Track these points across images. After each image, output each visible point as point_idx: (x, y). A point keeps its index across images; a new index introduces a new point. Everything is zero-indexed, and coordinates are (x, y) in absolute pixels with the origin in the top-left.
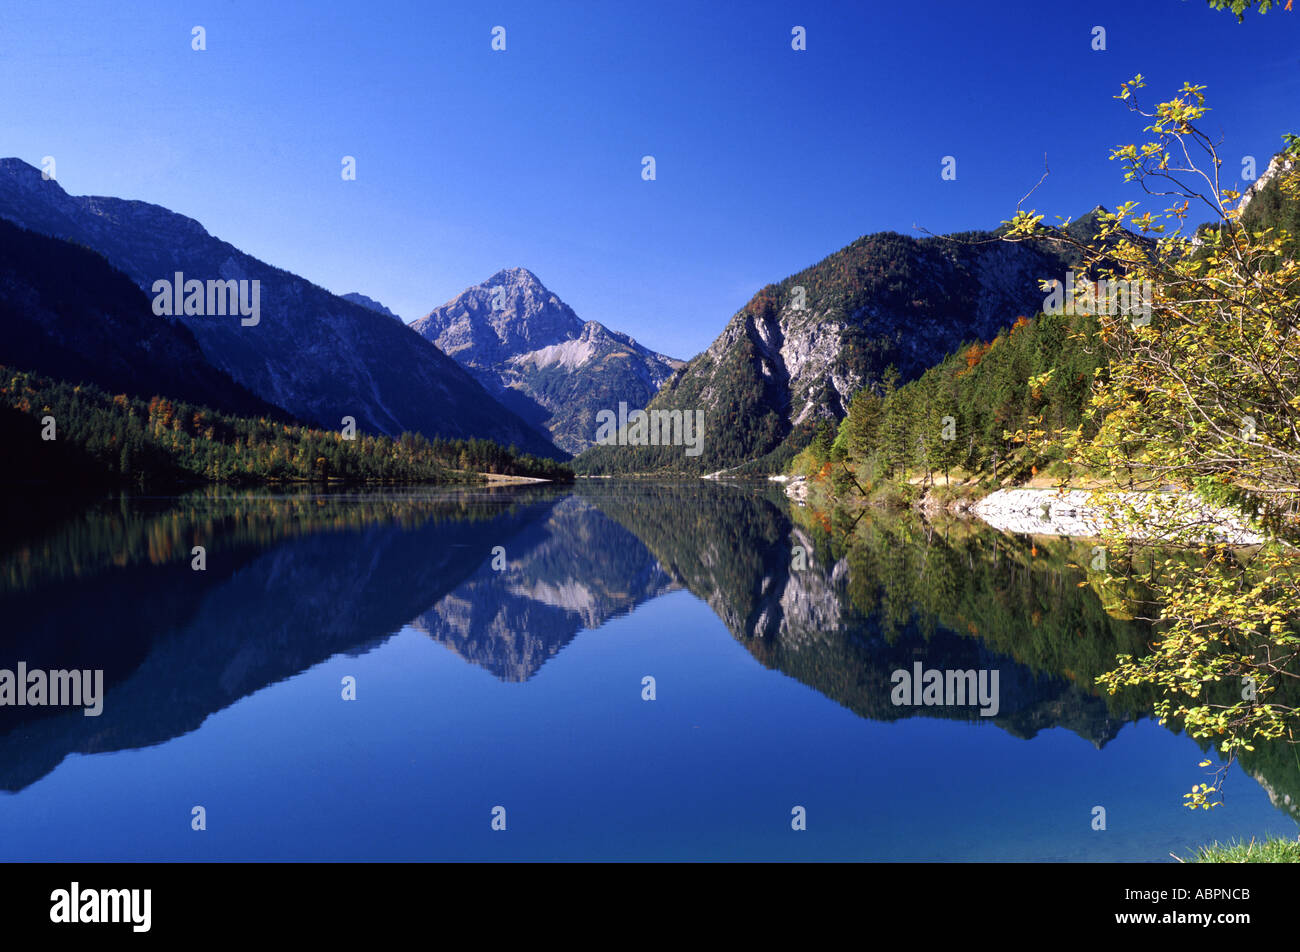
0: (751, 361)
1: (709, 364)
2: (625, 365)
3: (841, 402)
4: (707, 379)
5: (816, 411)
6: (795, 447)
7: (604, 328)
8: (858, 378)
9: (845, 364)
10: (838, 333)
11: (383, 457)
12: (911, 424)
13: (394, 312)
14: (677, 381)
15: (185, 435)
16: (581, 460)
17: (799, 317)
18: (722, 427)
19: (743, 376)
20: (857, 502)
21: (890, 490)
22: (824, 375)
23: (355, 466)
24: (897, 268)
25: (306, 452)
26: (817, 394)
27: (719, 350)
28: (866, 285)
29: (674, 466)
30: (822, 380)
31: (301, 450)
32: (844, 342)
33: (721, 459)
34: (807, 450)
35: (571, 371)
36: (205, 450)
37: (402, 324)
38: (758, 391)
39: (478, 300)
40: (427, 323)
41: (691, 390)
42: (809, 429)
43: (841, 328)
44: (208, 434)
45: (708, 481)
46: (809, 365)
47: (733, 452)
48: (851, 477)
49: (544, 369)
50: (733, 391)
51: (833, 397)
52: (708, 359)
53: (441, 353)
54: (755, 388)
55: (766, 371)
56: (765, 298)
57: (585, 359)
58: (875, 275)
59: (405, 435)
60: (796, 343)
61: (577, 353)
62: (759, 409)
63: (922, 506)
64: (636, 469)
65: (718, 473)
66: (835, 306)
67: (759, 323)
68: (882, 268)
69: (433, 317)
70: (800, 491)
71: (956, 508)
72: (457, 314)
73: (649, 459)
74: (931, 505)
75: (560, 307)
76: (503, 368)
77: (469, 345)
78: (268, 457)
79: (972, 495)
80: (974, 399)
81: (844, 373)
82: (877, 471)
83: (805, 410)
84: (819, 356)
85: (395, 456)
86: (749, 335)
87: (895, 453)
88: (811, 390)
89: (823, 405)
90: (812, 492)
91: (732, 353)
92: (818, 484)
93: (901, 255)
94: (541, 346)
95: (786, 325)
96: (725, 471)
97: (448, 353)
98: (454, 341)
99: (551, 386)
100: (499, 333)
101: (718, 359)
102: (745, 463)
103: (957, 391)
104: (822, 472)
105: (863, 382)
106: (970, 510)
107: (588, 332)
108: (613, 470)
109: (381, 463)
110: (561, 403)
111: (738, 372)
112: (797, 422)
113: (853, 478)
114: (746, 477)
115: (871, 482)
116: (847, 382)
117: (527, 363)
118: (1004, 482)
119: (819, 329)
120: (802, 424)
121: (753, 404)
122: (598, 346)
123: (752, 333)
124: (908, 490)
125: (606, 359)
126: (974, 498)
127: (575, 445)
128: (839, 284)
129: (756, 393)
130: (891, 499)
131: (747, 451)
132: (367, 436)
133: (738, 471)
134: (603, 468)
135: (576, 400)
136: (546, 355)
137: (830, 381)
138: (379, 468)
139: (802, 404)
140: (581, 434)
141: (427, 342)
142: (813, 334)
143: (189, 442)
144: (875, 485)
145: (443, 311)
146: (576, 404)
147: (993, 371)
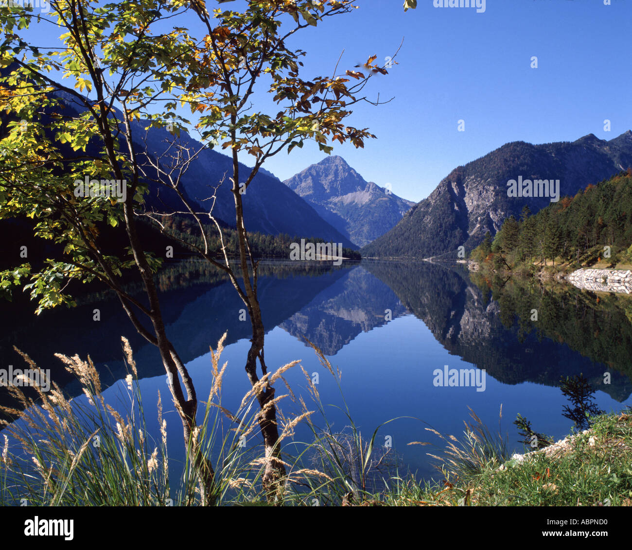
0: (449, 203)
1: (428, 205)
2: (387, 204)
3: (494, 225)
4: (427, 212)
5: (481, 229)
6: (470, 246)
7: (377, 186)
8: (503, 213)
9: (496, 206)
10: (493, 191)
11: (270, 244)
12: (535, 235)
13: (276, 176)
14: (412, 212)
15: (178, 231)
16: (364, 249)
17: (474, 183)
18: (434, 235)
19: (445, 211)
20: (506, 273)
21: (524, 267)
22: (485, 211)
23: (256, 249)
24: (524, 159)
25: (234, 241)
26: (482, 220)
27: (433, 197)
28: (508, 167)
29: (409, 254)
30: (485, 213)
31: (232, 240)
32: (496, 195)
33: (433, 251)
34: (478, 248)
35: (360, 206)
36: (187, 239)
37: (280, 182)
38: (452, 218)
39: (316, 171)
40: (291, 181)
41: (419, 217)
42: (477, 237)
43: (495, 188)
44: (189, 231)
45: (426, 261)
46: (478, 206)
47: (439, 248)
48: (503, 260)
49: (347, 205)
50: (440, 218)
51: (490, 222)
52: (428, 202)
53: (297, 196)
54: (451, 217)
55: (456, 208)
56: (457, 173)
57: (367, 200)
58: (513, 162)
59: (280, 235)
60: (472, 195)
61: (363, 197)
62: (453, 227)
63: (540, 276)
64: (391, 255)
65: (431, 258)
66: (492, 177)
67: (454, 185)
68: (516, 159)
69: (294, 178)
70: (475, 267)
71: (558, 277)
72: (306, 177)
73: (397, 250)
74: (544, 276)
75: (355, 175)
76: (327, 204)
77: (311, 192)
78: (216, 243)
79: (566, 270)
80: (567, 224)
81: (495, 210)
82: (517, 258)
83: (475, 228)
84: (483, 202)
85: (275, 245)
86: (448, 191)
87: (526, 249)
88: (479, 218)
89: (484, 226)
90: (482, 268)
91: (440, 199)
92: (485, 263)
93: (526, 153)
94: (346, 194)
95: (467, 186)
96: (434, 257)
97: (301, 196)
98: (304, 190)
99: (350, 213)
100: (326, 187)
101: (433, 202)
102: (445, 254)
103: (558, 219)
104: (487, 258)
105: (505, 215)
106: (565, 278)
107: (369, 187)
108: (379, 255)
109: (269, 247)
110: (355, 222)
111: (443, 208)
112: (471, 234)
113: (504, 261)
114: (445, 260)
115: (513, 263)
116: (497, 215)
117: (338, 202)
118: (582, 265)
119: (484, 189)
120: (474, 235)
121: (450, 224)
122: (373, 194)
123: (450, 190)
124: (533, 267)
125: (377, 201)
126: (567, 272)
127: (361, 242)
128: (494, 167)
129: (451, 219)
130: (524, 272)
131: (446, 247)
132: (262, 234)
133: (441, 257)
134: (374, 254)
135: (362, 220)
136: (348, 198)
137: (488, 215)
138: (267, 249)
139: (474, 226)
140: (364, 237)
141: (291, 190)
142: (480, 191)
143: (180, 235)
144: (516, 265)
145: (299, 175)
146: (362, 222)
147: (578, 210)
